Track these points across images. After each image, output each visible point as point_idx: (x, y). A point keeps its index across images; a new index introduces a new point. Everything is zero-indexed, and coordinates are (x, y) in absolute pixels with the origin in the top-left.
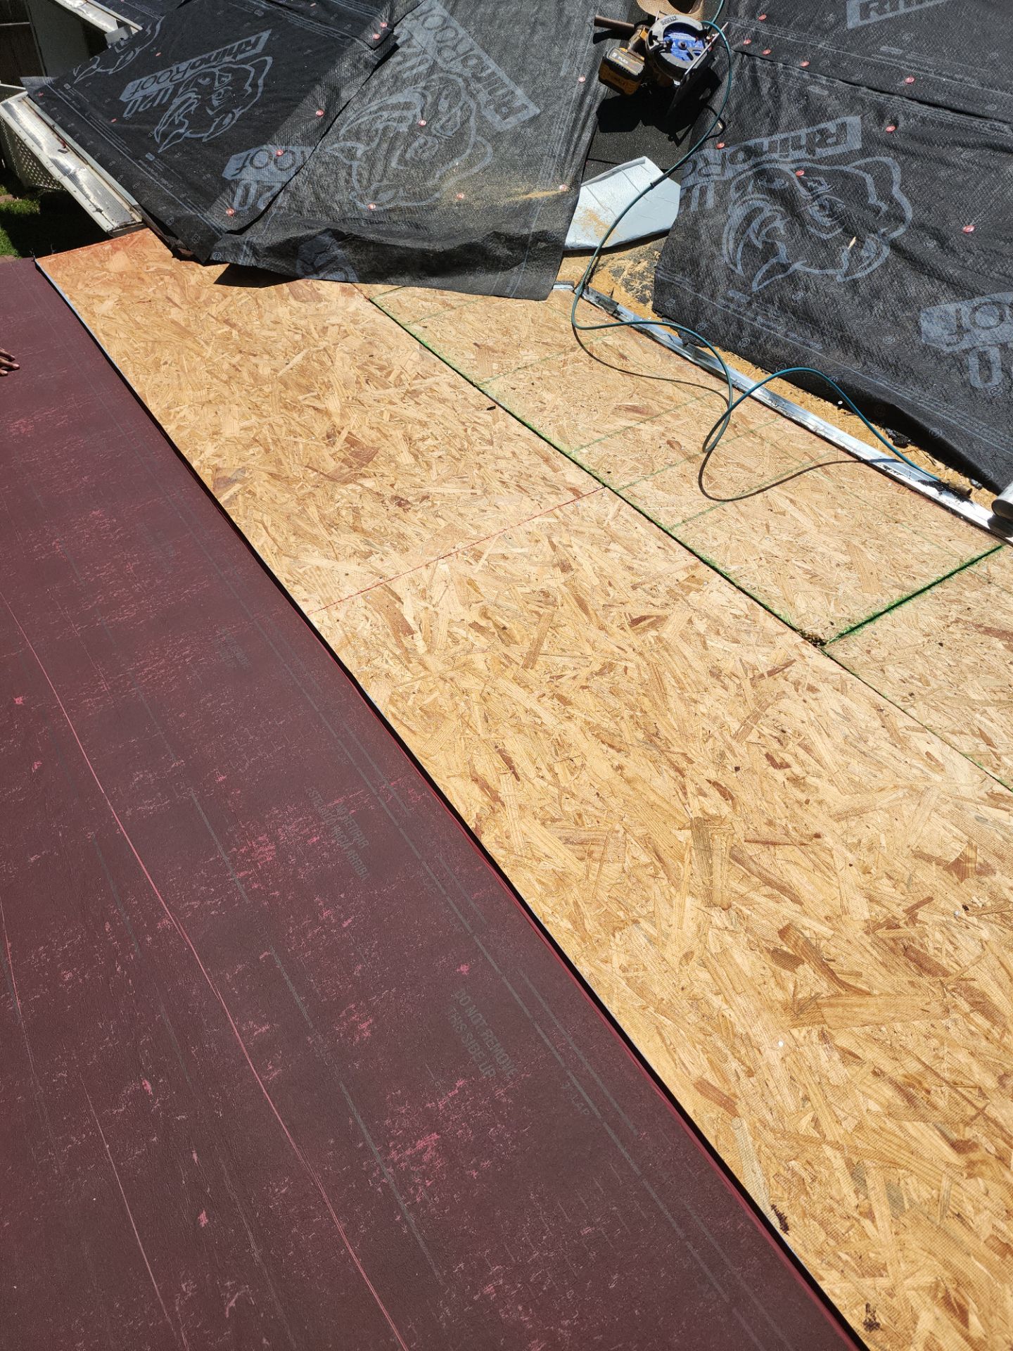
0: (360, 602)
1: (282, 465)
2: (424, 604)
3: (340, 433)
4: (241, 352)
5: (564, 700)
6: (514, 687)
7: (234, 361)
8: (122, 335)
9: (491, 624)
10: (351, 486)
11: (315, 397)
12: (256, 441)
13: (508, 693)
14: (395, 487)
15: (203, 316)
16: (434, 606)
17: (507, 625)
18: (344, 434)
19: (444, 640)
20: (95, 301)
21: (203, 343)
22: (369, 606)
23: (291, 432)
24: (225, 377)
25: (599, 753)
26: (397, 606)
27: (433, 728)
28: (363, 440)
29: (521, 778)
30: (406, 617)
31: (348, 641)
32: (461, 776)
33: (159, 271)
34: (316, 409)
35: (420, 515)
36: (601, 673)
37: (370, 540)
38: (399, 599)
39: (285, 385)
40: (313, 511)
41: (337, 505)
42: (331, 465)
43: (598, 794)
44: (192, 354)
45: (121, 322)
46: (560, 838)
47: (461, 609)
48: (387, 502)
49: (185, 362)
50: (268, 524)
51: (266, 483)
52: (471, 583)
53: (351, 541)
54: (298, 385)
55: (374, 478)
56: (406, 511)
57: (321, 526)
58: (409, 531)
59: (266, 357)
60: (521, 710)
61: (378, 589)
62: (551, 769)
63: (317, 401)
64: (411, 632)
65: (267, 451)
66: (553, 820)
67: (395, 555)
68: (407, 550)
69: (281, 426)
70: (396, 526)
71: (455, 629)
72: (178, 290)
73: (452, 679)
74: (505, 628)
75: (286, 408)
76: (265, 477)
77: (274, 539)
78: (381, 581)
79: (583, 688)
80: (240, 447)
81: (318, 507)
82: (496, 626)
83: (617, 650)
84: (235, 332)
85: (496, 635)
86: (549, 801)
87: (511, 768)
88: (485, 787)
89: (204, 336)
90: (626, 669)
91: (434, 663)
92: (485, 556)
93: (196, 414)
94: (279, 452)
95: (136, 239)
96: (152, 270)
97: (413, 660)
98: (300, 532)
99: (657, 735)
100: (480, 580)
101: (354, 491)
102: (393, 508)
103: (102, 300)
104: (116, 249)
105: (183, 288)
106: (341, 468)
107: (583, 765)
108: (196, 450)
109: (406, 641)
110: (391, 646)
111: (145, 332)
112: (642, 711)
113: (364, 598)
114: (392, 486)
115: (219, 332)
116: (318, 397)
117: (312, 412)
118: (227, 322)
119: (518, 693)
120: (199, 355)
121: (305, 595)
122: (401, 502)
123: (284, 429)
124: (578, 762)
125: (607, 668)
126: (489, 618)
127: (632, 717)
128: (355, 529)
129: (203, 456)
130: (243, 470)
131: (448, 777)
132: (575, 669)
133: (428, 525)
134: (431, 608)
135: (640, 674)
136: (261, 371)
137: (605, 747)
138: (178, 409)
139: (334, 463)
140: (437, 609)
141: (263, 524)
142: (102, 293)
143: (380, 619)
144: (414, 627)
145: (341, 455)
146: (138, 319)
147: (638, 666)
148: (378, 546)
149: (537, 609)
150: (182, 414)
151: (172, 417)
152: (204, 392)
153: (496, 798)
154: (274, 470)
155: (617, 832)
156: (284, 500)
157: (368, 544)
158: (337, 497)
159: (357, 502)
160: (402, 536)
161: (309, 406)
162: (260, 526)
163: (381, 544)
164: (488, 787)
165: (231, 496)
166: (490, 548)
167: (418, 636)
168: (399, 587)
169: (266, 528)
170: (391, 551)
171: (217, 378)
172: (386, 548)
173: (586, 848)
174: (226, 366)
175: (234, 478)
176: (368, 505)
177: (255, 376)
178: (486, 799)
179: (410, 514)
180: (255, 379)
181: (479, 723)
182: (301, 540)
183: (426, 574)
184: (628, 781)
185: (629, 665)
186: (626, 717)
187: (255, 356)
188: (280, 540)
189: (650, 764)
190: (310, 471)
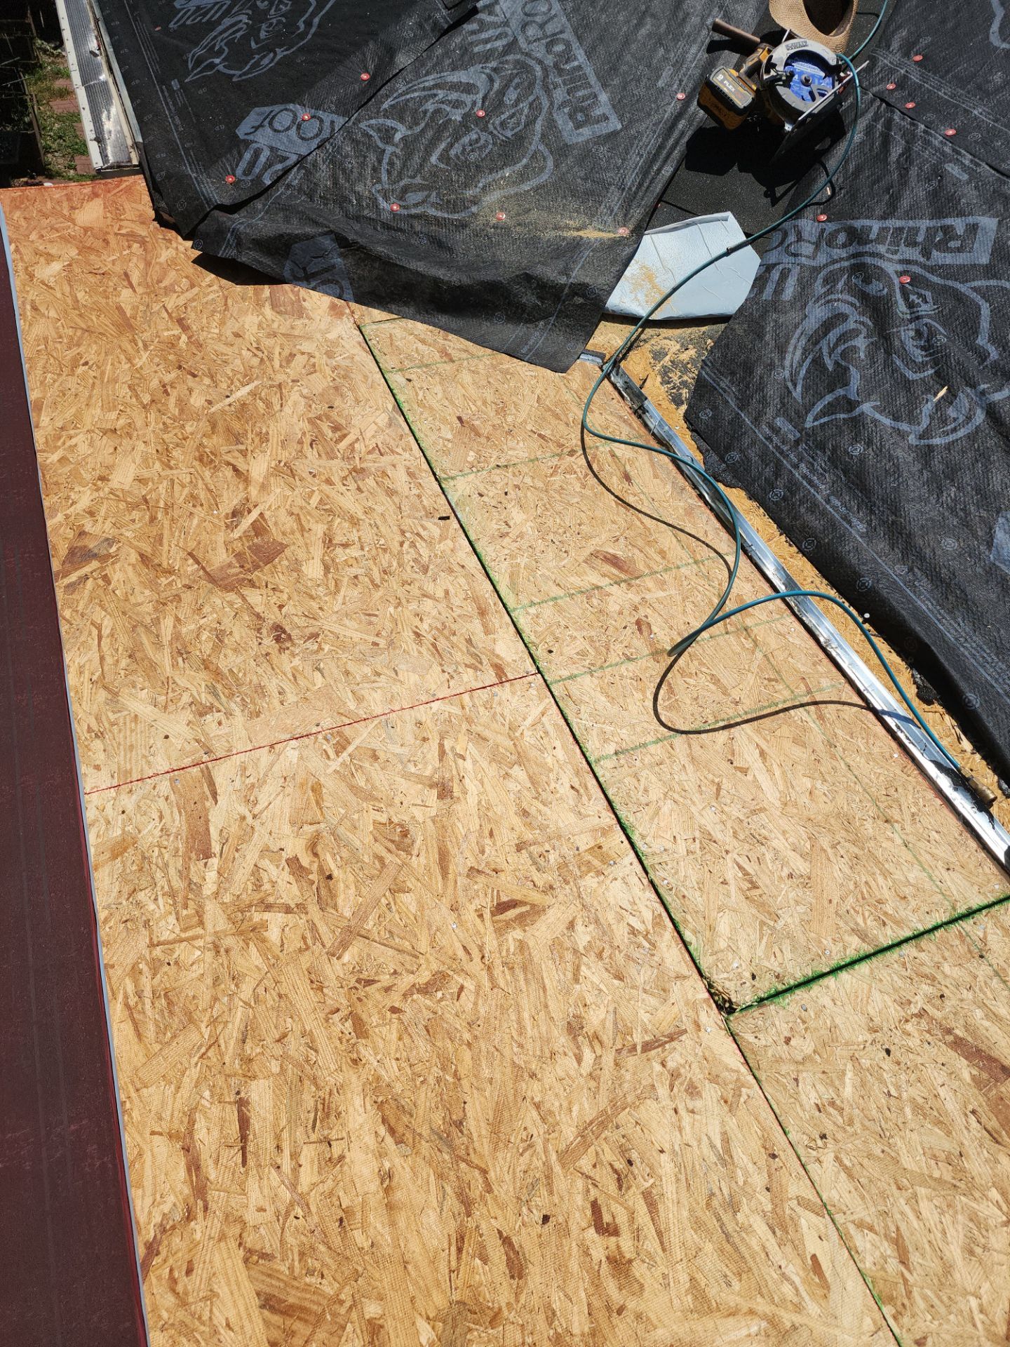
0: (164, 787)
1: (161, 545)
2: (243, 810)
3: (250, 511)
4: (180, 367)
5: (360, 1029)
6: (304, 986)
7: (168, 378)
8: (53, 314)
9: (315, 867)
10: (232, 596)
11: (241, 452)
12: (146, 501)
13: (292, 996)
14: (284, 610)
15: (156, 307)
16: (254, 817)
17: (336, 873)
18: (255, 515)
19: (244, 880)
20: (42, 259)
21: (140, 344)
22: (172, 797)
23: (193, 497)
24: (146, 399)
25: (370, 1140)
26: (208, 804)
27: (169, 1035)
28: (274, 530)
29: (251, 1162)
30: (212, 830)
31: (118, 850)
32: (170, 1136)
33: (132, 236)
34: (235, 469)
35: (296, 662)
36: (425, 990)
37: (219, 687)
38: (214, 795)
39: (214, 426)
40: (167, 625)
41: (202, 622)
42: (220, 558)
43: (341, 1220)
44: (122, 357)
45: (59, 295)
46: (258, 1294)
47: (287, 829)
48: (264, 631)
49: (109, 367)
50: (106, 632)
51: (130, 568)
52: (317, 789)
53: (194, 683)
54: (229, 430)
55: (264, 591)
56: (281, 650)
57: (167, 651)
58: (272, 685)
59: (207, 381)
60: (297, 1029)
61: (195, 771)
62: (295, 1156)
63: (241, 459)
64: (207, 855)
65: (153, 519)
66: (264, 1256)
67: (239, 718)
68: (258, 714)
69: (183, 486)
70: (260, 670)
71: (265, 863)
72: (142, 266)
73: (227, 951)
74: (330, 877)
75: (201, 460)
76: (134, 557)
77: (102, 659)
78: (205, 758)
79: (394, 1010)
80: (122, 505)
81: (178, 619)
82: (321, 870)
83: (461, 953)
84: (184, 338)
85: (314, 887)
86: (269, 1215)
87: (244, 1138)
88: (194, 1166)
89: (146, 336)
90: (462, 988)
91: (216, 918)
92: (350, 749)
93: (91, 444)
94: (166, 523)
95: (124, 186)
96: (123, 231)
97: (191, 903)
98: (138, 655)
99: (459, 1124)
100: (329, 784)
101: (231, 604)
102: (269, 642)
103: (50, 258)
104: (96, 195)
105: (148, 264)
106: (230, 565)
107: (342, 1158)
108: (68, 498)
109: (196, 868)
110: (172, 872)
111: (81, 315)
112: (455, 1074)
113: (173, 781)
114: (281, 607)
115: (166, 334)
116: (244, 453)
117: (229, 472)
118: (180, 322)
119: (304, 999)
120: (129, 360)
121: (100, 757)
122: (280, 635)
123: (186, 491)
124: (337, 1150)
125: (439, 980)
126: (316, 855)
127: (439, 1080)
128: (206, 664)
129: (72, 509)
130: (110, 542)
131: (153, 1133)
132: (395, 972)
133: (301, 681)
134: (249, 820)
135: (475, 1004)
136: (192, 401)
137: (382, 1130)
138: (72, 432)
139: (225, 556)
140: (256, 823)
141: (100, 632)
142: (53, 251)
143: (177, 822)
144: (216, 848)
145: (238, 546)
146: (80, 295)
147: (479, 987)
148: (224, 699)
149: (384, 853)
150: (73, 441)
151: (59, 443)
152: (113, 415)
153: (200, 1190)
154: (147, 549)
155: (341, 1302)
156: (140, 599)
157: (215, 694)
158: (207, 609)
159: (227, 623)
160: (260, 690)
161: (228, 464)
162: (95, 632)
163: (231, 696)
164: (198, 1168)
165: (80, 578)
166: (362, 736)
167: (214, 862)
168: (223, 774)
169: (100, 638)
170: (237, 711)
171: (137, 396)
172: (233, 705)
173: (289, 1322)
174: (155, 383)
175: (96, 551)
176: (239, 631)
177: (182, 404)
178: (187, 1191)
179: (285, 656)
180: (182, 411)
181: (232, 1042)
182: (134, 666)
183: (264, 757)
184: (390, 1207)
185: (470, 985)
186: (431, 1080)
187: (194, 376)
188: (109, 660)
189: (432, 1178)
190: (191, 561)
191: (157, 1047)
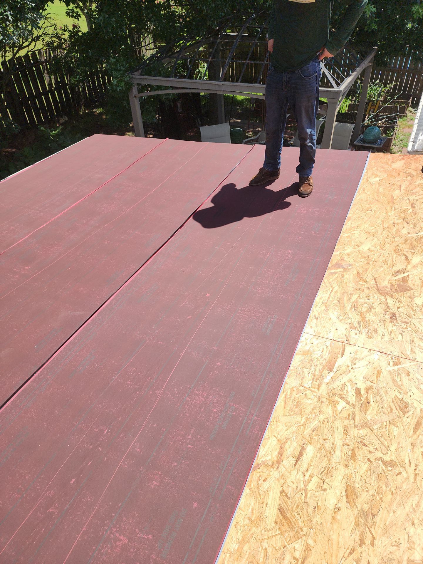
0: (328, 343)
1: (366, 272)
2: (350, 364)
3: (404, 273)
4: (404, 219)
5: (353, 456)
6: (341, 430)
7: (397, 221)
8: (369, 193)
9: (365, 396)
10: (382, 297)
11: (412, 252)
12: (368, 257)
13: (336, 430)
14: (399, 310)
15: (406, 198)
16: (352, 368)
17: (371, 403)
18: (406, 274)
19: (339, 385)
20: (374, 176)
21: (393, 209)
22: (329, 348)
23: (386, 262)
24: (386, 226)
25: (338, 493)
26: (339, 356)
27: (292, 413)
28: (410, 282)
29: (297, 466)
30: (337, 363)
31: (305, 353)
32: (278, 440)
33: (410, 174)
34: (406, 258)
35: (394, 328)
36: (385, 463)
37: (362, 323)
38: (343, 354)
39: (406, 241)
40: (354, 297)
41: (367, 301)
42: (385, 283)
43: (315, 507)
44: (385, 211)
45: (373, 188)
46: (279, 505)
47: (361, 378)
48: (388, 313)
49: (378, 213)
50: (334, 290)
51: (352, 275)
52: (379, 372)
53: (355, 318)
54: (411, 244)
55: (395, 300)
56: (391, 322)
57: (351, 304)
58: (381, 332)
59: (412, 226)
60: (332, 440)
61: (340, 344)
62: (311, 476)
63: (411, 255)
64: (331, 370)
65: (368, 263)
66: (286, 495)
67: (364, 336)
68: (371, 338)
69: (384, 257)
70: (379, 325)
71: (348, 384)
72: (408, 184)
73: (322, 402)
74: (369, 403)
75: (395, 251)
76: (355, 272)
77: (329, 297)
78: (346, 342)
79: (369, 460)
80: (360, 256)
81: (359, 296)
82: (367, 398)
83: (407, 461)
84: (411, 210)
85: (361, 402)
86: (294, 486)
87: (299, 458)
88: (281, 454)
89: (397, 206)
90: (400, 473)
91: (323, 390)
92: (399, 366)
93: (360, 234)
94: (372, 266)
95: (416, 157)
96: (407, 172)
97: (318, 381)
98: (341, 302)
99: (373, 516)
100: (385, 373)
101: (380, 299)
102: (387, 317)
103: (376, 176)
104: (403, 159)
105: (411, 184)
106: (387, 287)
107: (325, 490)
108: (344, 248)
109: (325, 372)
110: (317, 369)
111: (377, 195)
112: (381, 499)
113: (332, 343)
114: (399, 308)
115: (405, 207)
116: (413, 253)
117: (403, 258)
118: (412, 205)
119: (339, 433)
120: (387, 213)
121: (313, 325)
122: (393, 316)
123: (384, 259)
124: (325, 486)
125: (391, 464)
126: (367, 393)
127: (373, 495)
128: (361, 314)
129: (343, 252)
130: (350, 265)
131: (274, 436)
132: (376, 449)
133: (393, 335)
134: (350, 368)
135: (403, 482)
136: (402, 231)
137: (344, 493)
138: (355, 229)
139: (387, 283)
140: (352, 371)
141: (332, 290)
142: (379, 174)
143: (326, 355)
144: (335, 370)
145: (393, 282)
146: (381, 189)
147: (408, 478)
148: (361, 327)
149: (394, 408)
150: (355, 232)
151: (350, 231)
152: (372, 228)
153: (279, 462)
154: (361, 271)
155: (302, 531)
156: (350, 285)
157: (359, 324)
158: (371, 297)
159: (376, 305)
160: (376, 331)
161: (405, 255)
162: (331, 289)
163: (364, 327)
164: (282, 455)
165: (335, 272)
166: (407, 365)
167: (332, 374)
168: (349, 349)
169: (332, 291)
170: (364, 333)
171: (383, 224)
172: (363, 331)
173: (284, 521)
174: (392, 222)
175: (344, 266)
176: (379, 309)
177: (398, 231)
178: (275, 459)
179: (391, 325)
180: (397, 233)
181: (309, 429)
182: (338, 304)
183: (366, 352)
184: (334, 518)
185: (404, 473)
186: (371, 493)
187: (408, 223)
188: (331, 299)
189: (353, 523)
190: (374, 281)
191: (288, 414)
